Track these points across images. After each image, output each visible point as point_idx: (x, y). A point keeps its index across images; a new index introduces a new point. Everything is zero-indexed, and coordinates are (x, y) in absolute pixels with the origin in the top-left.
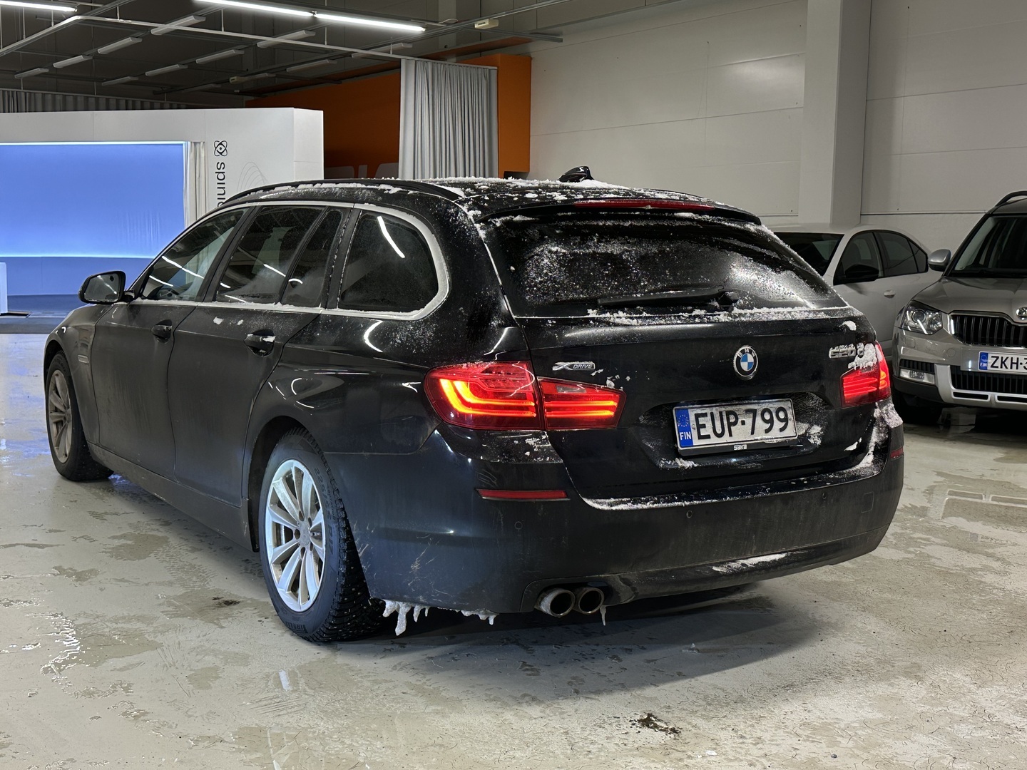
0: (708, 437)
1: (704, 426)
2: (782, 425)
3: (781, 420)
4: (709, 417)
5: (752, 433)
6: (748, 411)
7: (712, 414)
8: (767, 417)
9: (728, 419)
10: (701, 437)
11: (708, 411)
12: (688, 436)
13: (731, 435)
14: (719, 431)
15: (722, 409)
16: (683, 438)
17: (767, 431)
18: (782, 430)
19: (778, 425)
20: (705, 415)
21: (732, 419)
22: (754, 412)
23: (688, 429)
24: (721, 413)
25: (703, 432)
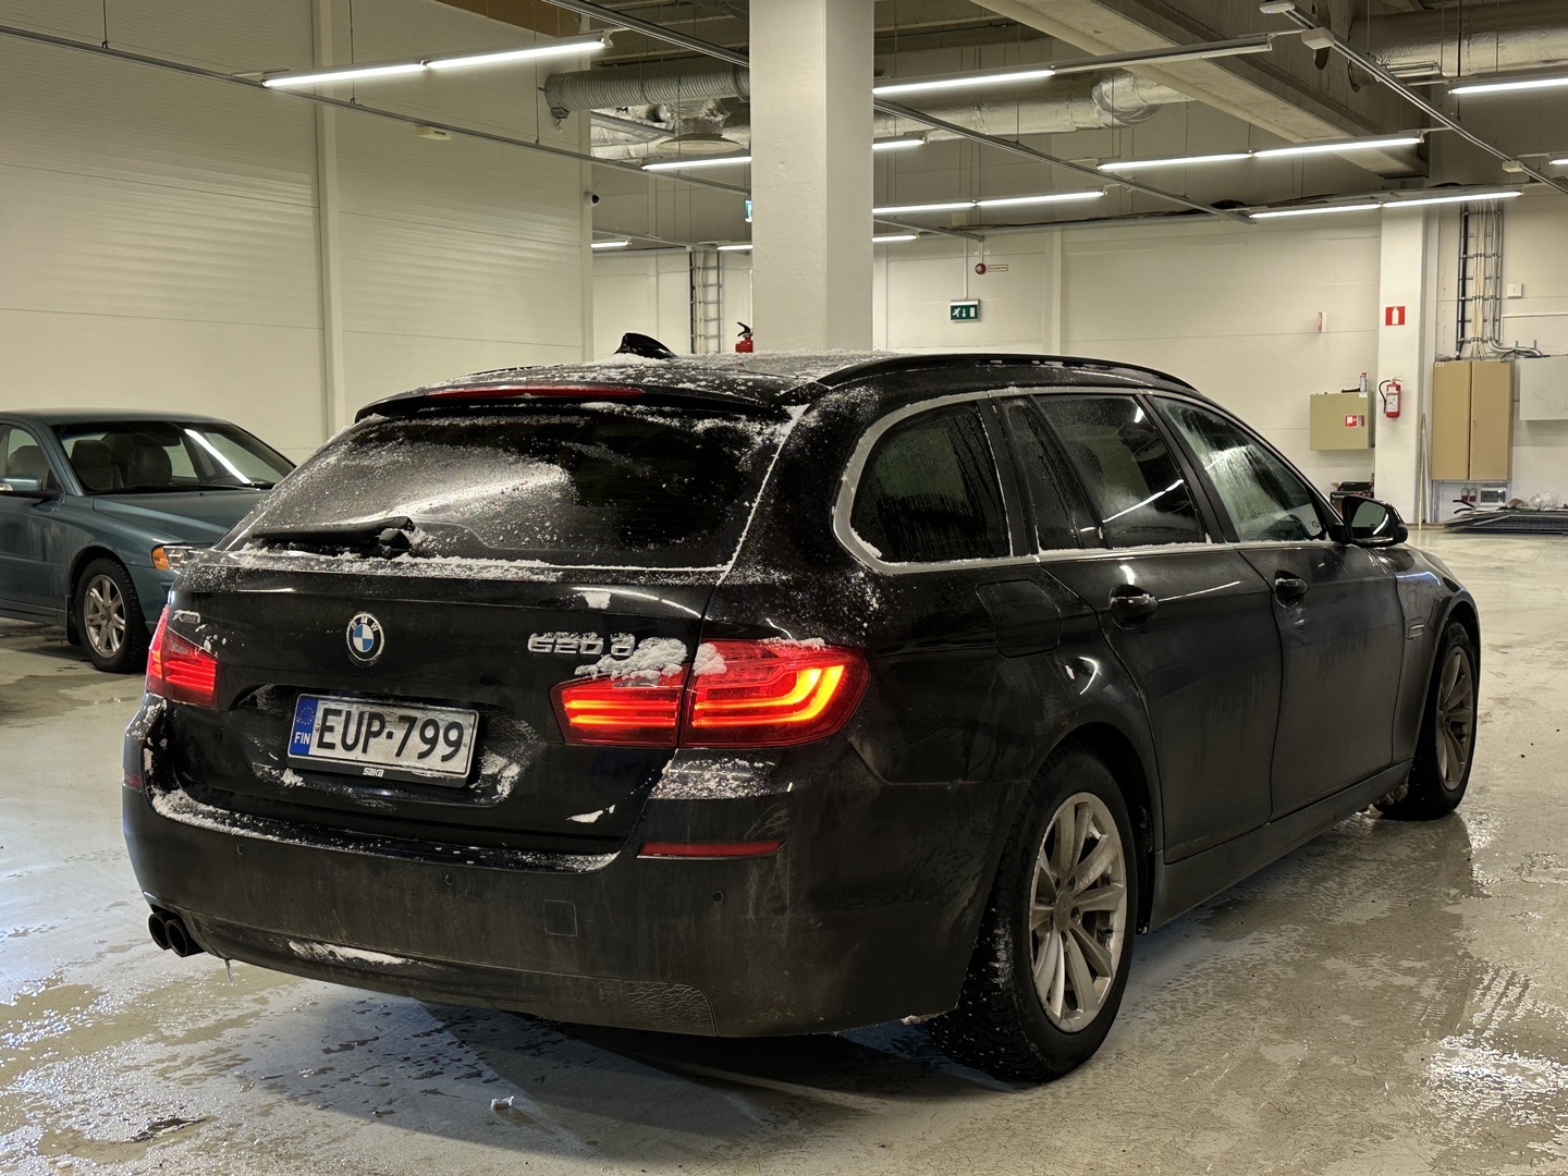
0: (331, 746)
1: (331, 729)
2: (449, 750)
3: (448, 742)
4: (343, 717)
5: (398, 754)
6: (403, 719)
7: (349, 714)
8: (430, 733)
9: (369, 725)
10: (322, 745)
11: (344, 707)
12: (306, 738)
13: (365, 751)
14: (350, 741)
15: (367, 709)
16: (299, 740)
17: (422, 756)
18: (445, 758)
19: (442, 749)
20: (338, 713)
21: (375, 727)
22: (412, 721)
23: (309, 730)
24: (361, 715)
25: (328, 738)
